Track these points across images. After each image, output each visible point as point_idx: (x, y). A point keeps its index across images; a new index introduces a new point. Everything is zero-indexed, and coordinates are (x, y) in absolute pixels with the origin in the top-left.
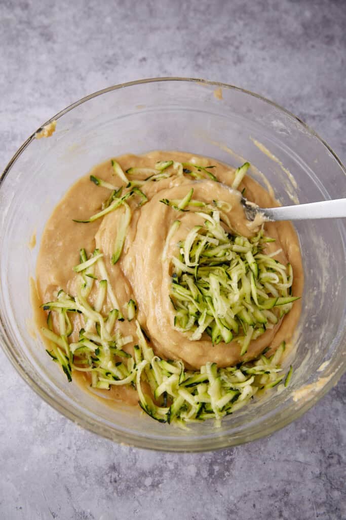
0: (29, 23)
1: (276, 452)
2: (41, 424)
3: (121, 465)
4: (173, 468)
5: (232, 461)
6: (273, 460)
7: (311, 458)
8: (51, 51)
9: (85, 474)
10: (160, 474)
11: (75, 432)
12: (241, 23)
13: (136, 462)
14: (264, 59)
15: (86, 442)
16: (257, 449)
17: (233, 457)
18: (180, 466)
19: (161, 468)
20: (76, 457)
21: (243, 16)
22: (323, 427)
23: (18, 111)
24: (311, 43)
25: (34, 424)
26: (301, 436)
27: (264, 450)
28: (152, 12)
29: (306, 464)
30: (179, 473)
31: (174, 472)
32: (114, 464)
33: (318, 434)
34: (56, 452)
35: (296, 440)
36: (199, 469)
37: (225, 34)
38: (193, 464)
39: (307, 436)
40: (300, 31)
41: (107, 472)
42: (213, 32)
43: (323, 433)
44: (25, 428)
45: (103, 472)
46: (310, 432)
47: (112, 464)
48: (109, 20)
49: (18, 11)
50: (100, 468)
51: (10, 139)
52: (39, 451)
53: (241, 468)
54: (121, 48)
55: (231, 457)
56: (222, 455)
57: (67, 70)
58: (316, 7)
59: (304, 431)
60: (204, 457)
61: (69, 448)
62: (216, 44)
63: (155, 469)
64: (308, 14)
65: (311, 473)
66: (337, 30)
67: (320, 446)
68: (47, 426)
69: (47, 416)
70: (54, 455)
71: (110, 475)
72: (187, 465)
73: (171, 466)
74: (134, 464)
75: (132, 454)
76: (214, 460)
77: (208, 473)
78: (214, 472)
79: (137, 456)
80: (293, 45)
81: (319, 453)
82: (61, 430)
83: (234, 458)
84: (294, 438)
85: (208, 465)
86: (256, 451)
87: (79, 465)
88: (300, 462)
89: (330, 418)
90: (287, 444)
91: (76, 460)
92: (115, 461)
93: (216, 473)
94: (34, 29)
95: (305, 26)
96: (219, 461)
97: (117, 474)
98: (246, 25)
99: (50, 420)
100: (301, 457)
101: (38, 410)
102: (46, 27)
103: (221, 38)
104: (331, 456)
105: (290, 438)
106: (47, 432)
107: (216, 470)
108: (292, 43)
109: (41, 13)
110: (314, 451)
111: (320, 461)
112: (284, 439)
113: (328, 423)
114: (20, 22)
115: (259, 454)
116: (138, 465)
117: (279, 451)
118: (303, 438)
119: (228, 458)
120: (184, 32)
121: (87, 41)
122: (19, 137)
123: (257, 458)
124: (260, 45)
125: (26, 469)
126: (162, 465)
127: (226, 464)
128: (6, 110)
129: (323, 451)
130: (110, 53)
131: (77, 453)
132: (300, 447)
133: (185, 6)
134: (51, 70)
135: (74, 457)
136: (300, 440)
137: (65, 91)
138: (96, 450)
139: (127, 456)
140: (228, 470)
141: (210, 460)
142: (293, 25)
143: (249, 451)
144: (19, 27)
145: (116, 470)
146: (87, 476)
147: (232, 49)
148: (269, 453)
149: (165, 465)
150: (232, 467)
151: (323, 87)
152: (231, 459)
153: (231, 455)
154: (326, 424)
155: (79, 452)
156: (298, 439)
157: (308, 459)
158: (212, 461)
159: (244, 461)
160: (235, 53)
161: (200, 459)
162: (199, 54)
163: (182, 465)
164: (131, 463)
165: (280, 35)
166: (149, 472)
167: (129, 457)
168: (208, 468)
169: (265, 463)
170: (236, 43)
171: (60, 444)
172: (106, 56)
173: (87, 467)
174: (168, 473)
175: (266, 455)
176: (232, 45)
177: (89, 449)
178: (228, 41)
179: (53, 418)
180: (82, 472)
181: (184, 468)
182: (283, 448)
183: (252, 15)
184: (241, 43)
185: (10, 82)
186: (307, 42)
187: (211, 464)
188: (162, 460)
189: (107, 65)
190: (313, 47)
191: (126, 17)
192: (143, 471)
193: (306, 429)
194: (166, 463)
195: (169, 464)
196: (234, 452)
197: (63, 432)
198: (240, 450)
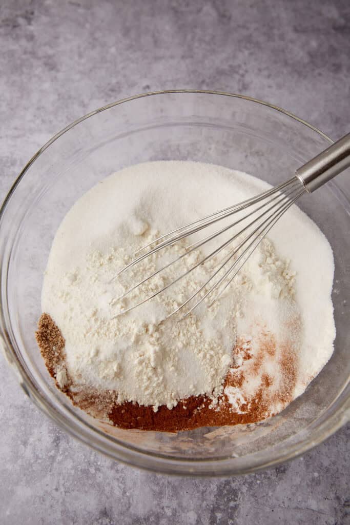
0: (33, 54)
1: (286, 498)
2: (27, 462)
3: (113, 509)
4: (171, 514)
5: (236, 507)
6: (282, 508)
7: (325, 506)
8: (54, 79)
9: (73, 520)
10: (156, 521)
11: (64, 471)
12: (246, 52)
13: (129, 507)
14: (270, 87)
15: (75, 482)
16: (265, 494)
17: (238, 502)
18: (179, 512)
19: (158, 514)
20: (64, 500)
21: (248, 45)
22: (337, 471)
23: (18, 137)
24: (317, 71)
25: (20, 462)
26: (313, 480)
27: (272, 495)
28: (156, 42)
29: (319, 512)
30: (177, 520)
31: (171, 519)
32: (105, 508)
33: (332, 478)
34: (41, 493)
35: (308, 485)
36: (199, 517)
37: (231, 63)
38: (193, 510)
39: (319, 481)
40: (306, 60)
41: (98, 518)
42: (218, 60)
43: (338, 478)
44: (9, 466)
45: (93, 518)
46: (323, 476)
47: (104, 509)
48: (113, 50)
49: (23, 42)
50: (89, 513)
51: (9, 164)
52: (23, 492)
53: (247, 516)
54: (125, 76)
55: (235, 503)
56: (226, 500)
57: (70, 97)
58: (322, 37)
59: (316, 474)
60: (205, 502)
61: (57, 490)
62: (221, 73)
63: (151, 516)
64: (314, 44)
65: (325, 523)
66: (343, 58)
67: (334, 492)
68: (34, 465)
69: (35, 453)
70: (40, 498)
71: (100, 521)
72: (186, 511)
73: (169, 512)
74: (128, 509)
75: (125, 498)
76: (216, 506)
77: (210, 521)
78: (216, 521)
79: (131, 499)
80: (300, 74)
81: (333, 500)
82: (49, 469)
83: (238, 505)
84: (305, 483)
85: (210, 512)
86: (264, 496)
87: (67, 509)
88: (312, 510)
89: (346, 461)
90: (297, 490)
91: (63, 503)
92: (107, 505)
93: (218, 521)
94: (39, 59)
95: (311, 55)
96: (222, 507)
97: (108, 520)
98: (251, 54)
99: (37, 458)
100: (313, 504)
101: (25, 447)
102: (50, 57)
103: (225, 67)
104: (347, 504)
105: (301, 482)
106: (33, 471)
107: (219, 518)
108: (298, 71)
109: (45, 44)
110: (329, 497)
111: (335, 509)
112: (295, 484)
113: (343, 466)
114: (25, 53)
115: (267, 500)
116: (132, 510)
117: (289, 498)
118: (316, 482)
119: (232, 504)
120: (188, 61)
121: (91, 70)
122: (18, 163)
123: (264, 504)
124: (266, 73)
125: (8, 513)
126: (159, 511)
127: (230, 511)
128: (7, 136)
129: (338, 498)
130: (114, 81)
131: (65, 495)
132: (312, 492)
133: (189, 37)
134: (53, 97)
135: (61, 500)
136: (311, 485)
137: (67, 117)
138: (86, 492)
139: (120, 500)
140: (231, 518)
141: (212, 506)
142: (299, 54)
143: (256, 497)
144: (24, 57)
145: (108, 516)
146: (76, 522)
147: (237, 77)
148: (277, 499)
149: (162, 511)
150: (236, 515)
151: (330, 113)
152: (236, 506)
153: (235, 501)
154: (340, 467)
155: (67, 494)
156: (310, 483)
157: (322, 507)
158: (214, 508)
159: (251, 508)
160: (239, 80)
161: (200, 505)
162: (203, 82)
163: (181, 511)
164: (125, 509)
165: (286, 64)
166: (145, 519)
167: (122, 501)
168: (210, 515)
169: (273, 511)
170: (241, 72)
171: (47, 485)
172: (109, 84)
173: (75, 511)
174: (165, 520)
175: (275, 501)
176: (237, 72)
177: (78, 491)
178: (233, 70)
179: (40, 456)
180: (69, 517)
181: (183, 515)
182: (293, 494)
183: (257, 45)
184: (246, 71)
185: (12, 109)
186: (313, 70)
187: (213, 511)
188: (158, 504)
189: (110, 93)
190: (320, 74)
191: (130, 47)
192: (137, 517)
193: (319, 472)
194: (163, 508)
195: (166, 510)
196: (239, 497)
197: (50, 471)
198: (245, 495)
